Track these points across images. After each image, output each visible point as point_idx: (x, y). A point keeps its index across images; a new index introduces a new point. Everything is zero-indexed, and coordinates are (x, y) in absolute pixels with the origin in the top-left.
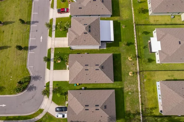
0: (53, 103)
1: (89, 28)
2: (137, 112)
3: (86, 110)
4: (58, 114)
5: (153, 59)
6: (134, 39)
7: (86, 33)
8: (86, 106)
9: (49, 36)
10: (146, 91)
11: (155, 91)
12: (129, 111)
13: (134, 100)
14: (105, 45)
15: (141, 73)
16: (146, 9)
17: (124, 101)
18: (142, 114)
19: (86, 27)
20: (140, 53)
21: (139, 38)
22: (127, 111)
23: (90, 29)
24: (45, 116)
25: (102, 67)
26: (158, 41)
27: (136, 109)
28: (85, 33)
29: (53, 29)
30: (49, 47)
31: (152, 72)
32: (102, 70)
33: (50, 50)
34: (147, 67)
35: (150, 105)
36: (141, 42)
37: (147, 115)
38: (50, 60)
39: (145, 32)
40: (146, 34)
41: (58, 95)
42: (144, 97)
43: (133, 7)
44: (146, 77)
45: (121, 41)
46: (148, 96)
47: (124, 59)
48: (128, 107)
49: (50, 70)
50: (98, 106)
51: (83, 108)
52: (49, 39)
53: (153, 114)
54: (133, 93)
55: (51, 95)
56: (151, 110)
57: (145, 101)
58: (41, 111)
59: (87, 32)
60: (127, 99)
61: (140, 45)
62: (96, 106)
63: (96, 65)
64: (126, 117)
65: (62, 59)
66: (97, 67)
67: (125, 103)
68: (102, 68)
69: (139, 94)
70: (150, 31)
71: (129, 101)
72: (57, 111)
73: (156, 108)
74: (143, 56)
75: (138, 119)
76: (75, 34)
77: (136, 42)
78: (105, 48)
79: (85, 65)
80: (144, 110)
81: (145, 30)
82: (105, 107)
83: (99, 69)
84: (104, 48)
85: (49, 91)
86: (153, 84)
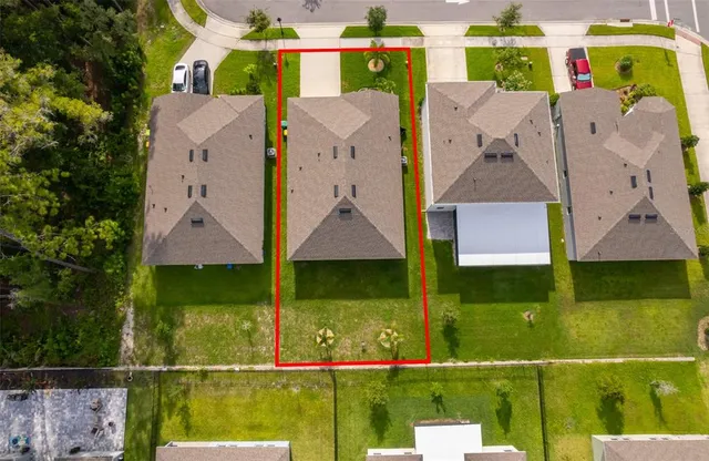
0: (225, 54)
1: (503, 156)
2: (178, 355)
3: (191, 152)
4: (186, 69)
5: (386, 435)
6: (473, 359)
7: (480, 145)
8: (205, 152)
9: (472, 28)
10: (254, 392)
11: (255, 430)
12: (182, 324)
13: (223, 343)
14: (442, 237)
15: (327, 379)
16: (622, 425)
17: (220, 303)
18: (169, 372)
19: (504, 140)
20: (411, 381)
21: (480, 379)
22: (183, 315)
23: (499, 156)
24: (182, 31)
25: (349, 211)
26: (466, 455)
27: (190, 350)
28: (480, 137)
29: (498, 39)
30: (426, 29)
31: (330, 428)
32: (333, 211)
33: (416, 32)
34: (353, 404)
35: (200, 404)
36: (461, 386)
37: (163, 390)
38: (379, 36)
39: (510, 409)
40: (498, 412)
41: (250, 68)
42: (231, 385)
43: (629, 364)
44: (313, 397)
45: (463, 301)
46: (235, 401)
47: (385, 310)
48: (196, 319)
49: (342, 37)
50: (204, 194)
51: (199, 143)
52: (457, 29)
53: (165, 414)
54: (250, 342)
55: (250, 47)
56: (182, 409)
57: (216, 385)
58: (200, 19)
59: (484, 148)
60: (227, 316)
61: (446, 381)
62: (204, 188)
63: (354, 187)
64: (162, 308)
65: (380, 74)
66: (345, 192)
67: (213, 308)
68: (343, 212)
69: (245, 367)
70: (513, 433)
71: (220, 324)
72: (197, 65)
73: (188, 428)
74: (397, 391)
75: (152, 354)
76: (476, 105)
77: (461, 364)
78: (429, 236)
79: (353, 148)
80: (184, 379)
81: (516, 410)
82: (198, 223)
83: (339, 199)
84: (429, 233)
85: (266, 39)
86: (282, 428)
